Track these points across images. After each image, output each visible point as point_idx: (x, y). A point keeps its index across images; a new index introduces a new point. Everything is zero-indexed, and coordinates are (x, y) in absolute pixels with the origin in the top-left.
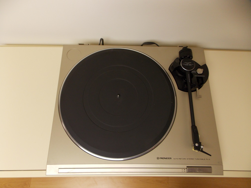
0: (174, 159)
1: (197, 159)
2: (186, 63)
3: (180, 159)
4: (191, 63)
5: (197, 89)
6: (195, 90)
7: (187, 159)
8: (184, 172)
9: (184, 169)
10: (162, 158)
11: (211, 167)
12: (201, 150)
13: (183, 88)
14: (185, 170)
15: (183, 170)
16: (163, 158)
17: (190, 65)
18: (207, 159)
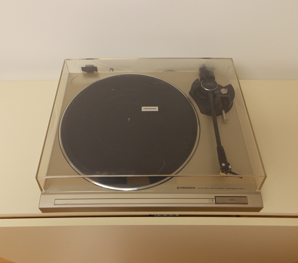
0: (198, 188)
1: (228, 188)
2: (207, 84)
3: (206, 188)
4: (213, 83)
5: (223, 112)
6: (222, 114)
7: (215, 188)
8: (211, 203)
9: (211, 199)
10: (183, 188)
11: (246, 197)
12: (229, 171)
13: (206, 111)
14: (213, 200)
15: (210, 201)
16: (185, 188)
17: (212, 85)
18: (241, 188)
